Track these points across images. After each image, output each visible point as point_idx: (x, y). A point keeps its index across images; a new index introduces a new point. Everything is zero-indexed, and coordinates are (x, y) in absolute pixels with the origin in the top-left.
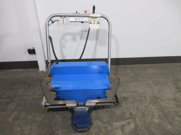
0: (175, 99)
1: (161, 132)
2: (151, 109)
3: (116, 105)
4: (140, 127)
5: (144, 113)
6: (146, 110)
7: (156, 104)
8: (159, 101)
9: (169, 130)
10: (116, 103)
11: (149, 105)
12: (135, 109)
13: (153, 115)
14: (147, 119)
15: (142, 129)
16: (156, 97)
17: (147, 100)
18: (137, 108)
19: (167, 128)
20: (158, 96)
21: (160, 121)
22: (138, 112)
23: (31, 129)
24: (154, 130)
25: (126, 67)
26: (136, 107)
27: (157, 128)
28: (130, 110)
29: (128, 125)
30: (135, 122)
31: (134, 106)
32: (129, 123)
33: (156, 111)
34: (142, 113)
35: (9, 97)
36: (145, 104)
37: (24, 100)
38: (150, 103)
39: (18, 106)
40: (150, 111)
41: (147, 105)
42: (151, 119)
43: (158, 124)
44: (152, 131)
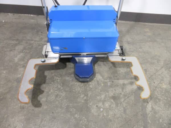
1: (166, 98)
2: (161, 74)
5: (152, 76)
6: (155, 73)
7: (169, 69)
13: (162, 80)
14: (153, 83)
17: (160, 63)
18: (146, 70)
21: (170, 87)
24: (158, 94)
26: (145, 68)
27: (163, 93)
29: (130, 85)
32: (132, 83)
33: (168, 76)
34: (149, 76)
35: (17, 40)
36: (155, 68)
37: (31, 45)
38: (162, 67)
39: (24, 48)
40: (159, 75)
41: (159, 68)
42: (159, 84)
43: (166, 90)
44: (156, 95)
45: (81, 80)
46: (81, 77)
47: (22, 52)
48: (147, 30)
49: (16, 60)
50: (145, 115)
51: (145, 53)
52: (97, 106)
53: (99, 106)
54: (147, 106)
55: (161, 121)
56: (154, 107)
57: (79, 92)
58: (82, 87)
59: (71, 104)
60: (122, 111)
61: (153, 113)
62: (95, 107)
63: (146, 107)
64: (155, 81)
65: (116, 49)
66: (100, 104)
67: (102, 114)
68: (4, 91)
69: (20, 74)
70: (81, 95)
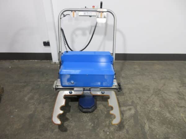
0: (178, 93)
1: (159, 118)
2: (153, 100)
3: (118, 91)
4: (140, 113)
5: (145, 102)
6: (147, 100)
7: (158, 95)
8: (162, 93)
9: (167, 118)
10: (119, 89)
11: (151, 96)
12: (138, 99)
13: (154, 104)
14: (147, 108)
15: (141, 115)
16: (160, 90)
17: (150, 91)
18: (140, 98)
19: (166, 116)
20: (161, 89)
21: (160, 109)
22: (140, 101)
23: (43, 108)
24: (153, 116)
25: (134, 63)
26: (139, 96)
27: (156, 115)
28: (133, 99)
29: (129, 111)
30: (136, 109)
31: (137, 96)
32: (130, 109)
33: (158, 101)
34: (143, 102)
35: (25, 82)
36: (147, 95)
37: (38, 85)
38: (152, 95)
39: (33, 89)
40: (151, 101)
41: (150, 96)
42: (152, 107)
43: (158, 112)
44: (151, 117)
46: (84, 107)
47: (31, 92)
48: (136, 66)
49: (26, 99)
50: (144, 134)
51: (137, 84)
52: (104, 131)
53: (105, 130)
54: (145, 126)
55: (157, 136)
56: (150, 126)
57: (87, 120)
58: (89, 116)
59: (81, 132)
60: (125, 133)
61: (150, 131)
62: (102, 131)
63: (144, 127)
64: (148, 106)
66: (106, 129)
67: (109, 137)
68: (18, 127)
69: (31, 111)
70: (88, 123)
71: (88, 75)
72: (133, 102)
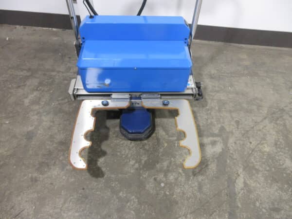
1: (268, 168)
2: (263, 128)
4: (232, 154)
5: (247, 131)
6: (253, 128)
7: (276, 121)
8: (286, 117)
9: (285, 169)
11: (262, 121)
12: (233, 123)
13: (264, 139)
14: (249, 143)
15: (235, 157)
16: (282, 110)
17: (261, 111)
18: (238, 122)
19: (283, 164)
20: (287, 109)
21: (275, 151)
22: (238, 128)
23: (53, 122)
24: (256, 162)
25: (241, 48)
26: (237, 119)
27: (264, 160)
28: (223, 123)
29: (210, 146)
30: (225, 142)
31: (232, 117)
32: (214, 143)
33: (274, 133)
34: (243, 132)
35: (29, 70)
36: (254, 118)
37: (51, 78)
38: (265, 118)
39: (41, 84)
40: (260, 130)
41: (259, 119)
42: (258, 144)
43: (269, 154)
44: (252, 163)
45: (130, 136)
46: (131, 131)
47: (37, 90)
49: (27, 101)
50: (232, 195)
51: (237, 93)
52: (155, 179)
53: (158, 179)
54: (237, 181)
55: (258, 204)
56: (248, 182)
57: (127, 155)
58: (133, 147)
59: (113, 176)
60: (196, 188)
61: (245, 191)
62: (152, 180)
63: (235, 182)
64: (251, 140)
65: (188, 86)
66: (161, 176)
67: (163, 192)
68: (5, 153)
69: (32, 126)
70: (130, 161)
71: (138, 69)
72: (222, 129)
